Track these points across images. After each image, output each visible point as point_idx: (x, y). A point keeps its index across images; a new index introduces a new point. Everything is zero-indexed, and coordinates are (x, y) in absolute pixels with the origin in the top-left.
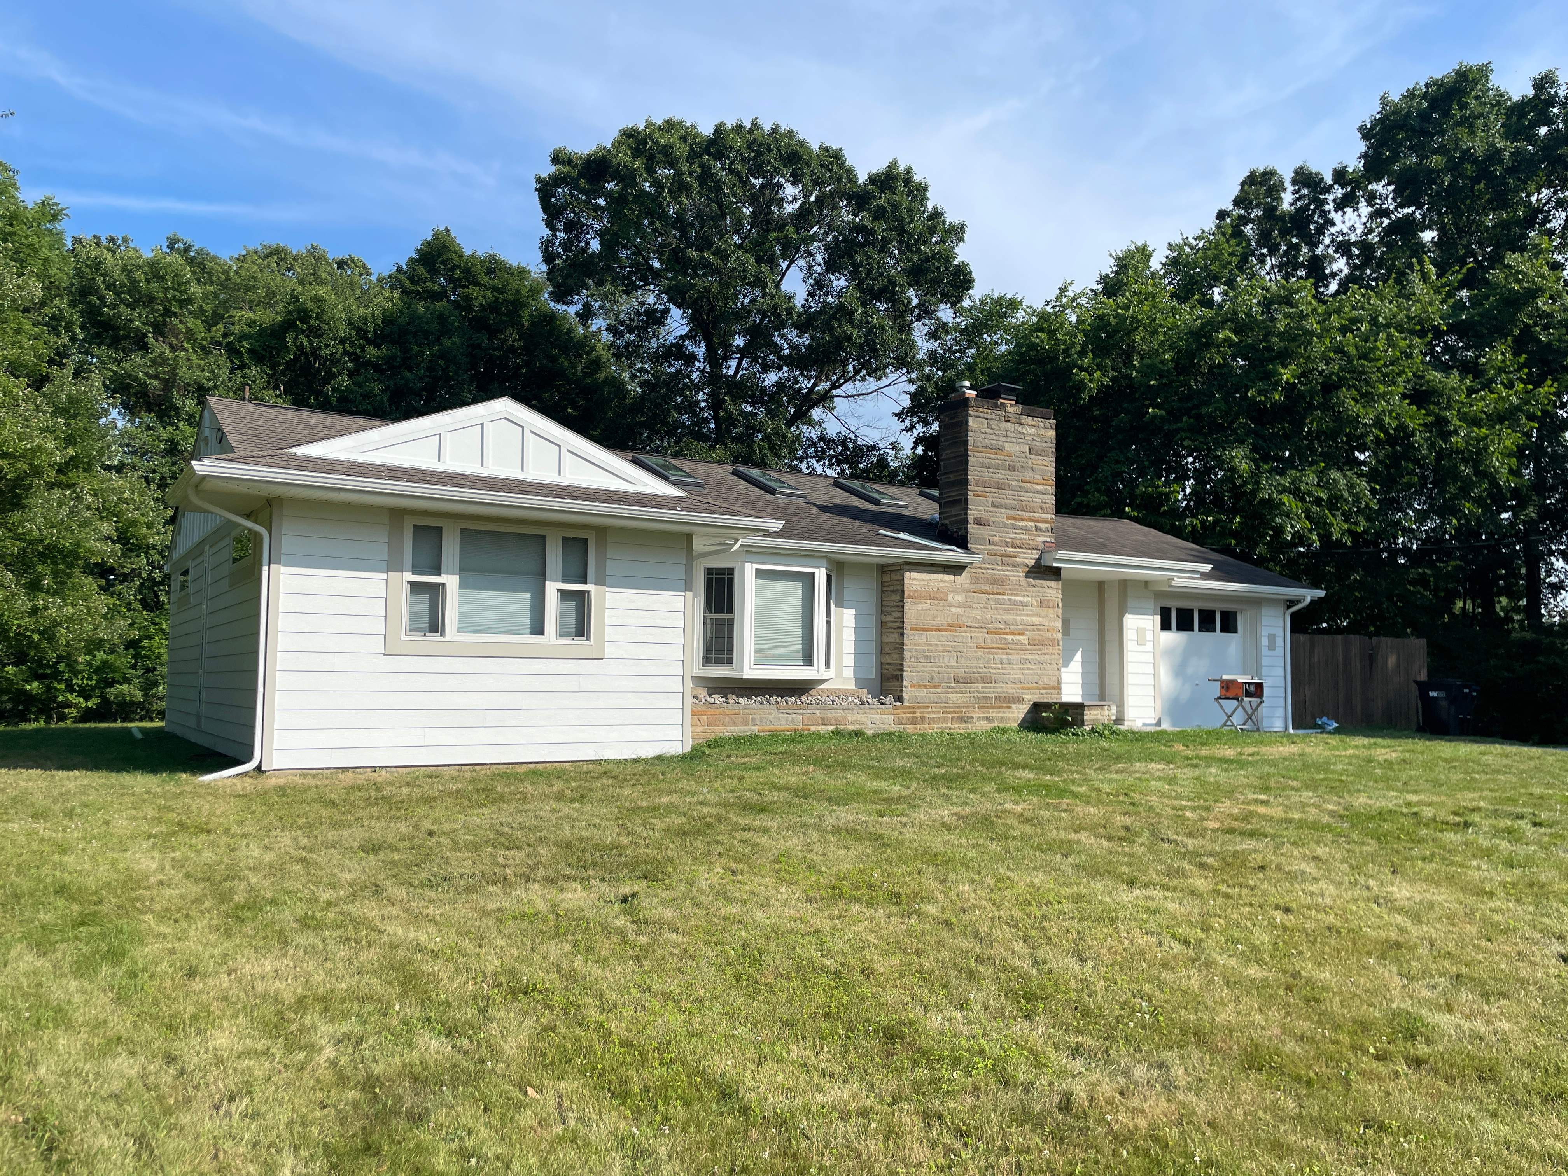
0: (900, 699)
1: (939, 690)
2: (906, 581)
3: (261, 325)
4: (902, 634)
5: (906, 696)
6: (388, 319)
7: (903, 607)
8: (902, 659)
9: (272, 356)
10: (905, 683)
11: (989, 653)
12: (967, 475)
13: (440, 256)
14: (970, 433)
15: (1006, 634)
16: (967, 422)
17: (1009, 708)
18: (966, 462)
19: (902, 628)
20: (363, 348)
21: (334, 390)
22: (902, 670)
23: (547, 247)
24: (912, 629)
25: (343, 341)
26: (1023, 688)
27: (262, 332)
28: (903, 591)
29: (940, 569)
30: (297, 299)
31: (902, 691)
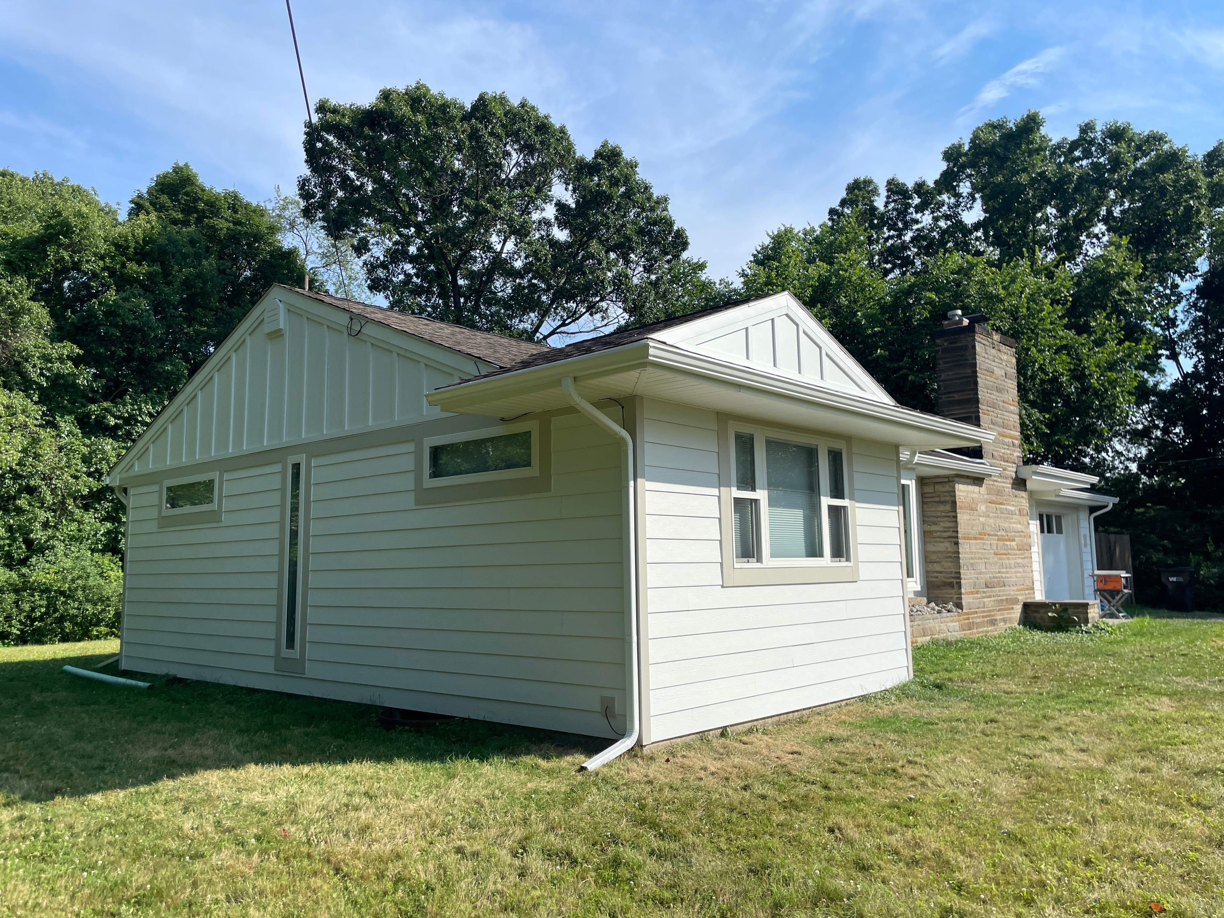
0: (959, 606)
1: (979, 595)
2: (957, 493)
3: (14, 238)
4: (957, 544)
5: (964, 603)
6: (148, 240)
7: (956, 517)
8: (959, 567)
9: (28, 268)
10: (963, 590)
11: (1001, 559)
12: (977, 394)
13: (184, 187)
14: (977, 357)
15: (1006, 540)
16: (974, 347)
17: (1013, 608)
18: (976, 383)
19: (957, 537)
20: (123, 265)
21: (100, 304)
22: (960, 578)
23: (304, 184)
24: (964, 538)
25: (102, 258)
26: (1018, 590)
27: (15, 243)
28: (954, 503)
29: (971, 481)
30: (60, 214)
31: (961, 598)
